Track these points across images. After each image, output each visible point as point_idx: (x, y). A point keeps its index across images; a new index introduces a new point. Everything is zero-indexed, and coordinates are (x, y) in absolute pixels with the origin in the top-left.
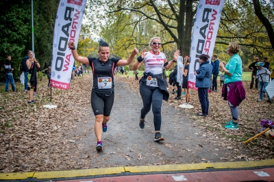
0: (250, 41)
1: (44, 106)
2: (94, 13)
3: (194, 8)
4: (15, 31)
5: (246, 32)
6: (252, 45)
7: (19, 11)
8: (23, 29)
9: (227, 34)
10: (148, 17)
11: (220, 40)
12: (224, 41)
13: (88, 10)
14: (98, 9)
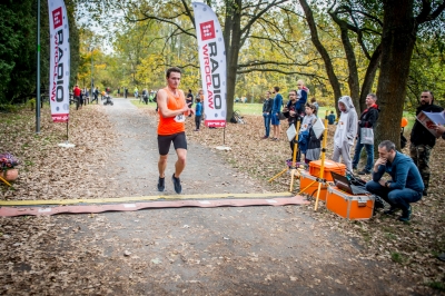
0: (311, 69)
1: (60, 145)
2: (110, 20)
3: (242, 27)
4: (3, 42)
5: (307, 58)
6: (313, 76)
7: (7, 14)
8: (14, 40)
9: (284, 60)
10: (184, 31)
11: (275, 67)
12: (279, 68)
13: (102, 16)
14: (116, 15)
